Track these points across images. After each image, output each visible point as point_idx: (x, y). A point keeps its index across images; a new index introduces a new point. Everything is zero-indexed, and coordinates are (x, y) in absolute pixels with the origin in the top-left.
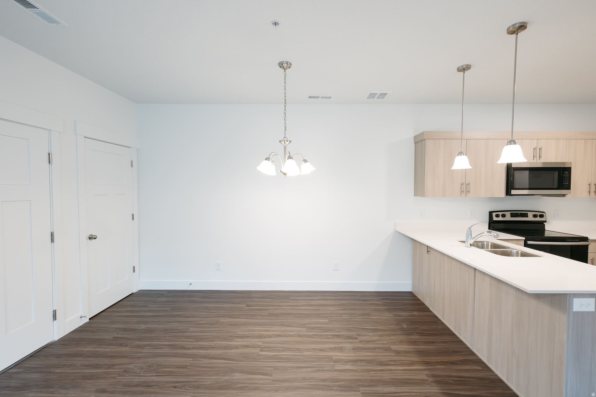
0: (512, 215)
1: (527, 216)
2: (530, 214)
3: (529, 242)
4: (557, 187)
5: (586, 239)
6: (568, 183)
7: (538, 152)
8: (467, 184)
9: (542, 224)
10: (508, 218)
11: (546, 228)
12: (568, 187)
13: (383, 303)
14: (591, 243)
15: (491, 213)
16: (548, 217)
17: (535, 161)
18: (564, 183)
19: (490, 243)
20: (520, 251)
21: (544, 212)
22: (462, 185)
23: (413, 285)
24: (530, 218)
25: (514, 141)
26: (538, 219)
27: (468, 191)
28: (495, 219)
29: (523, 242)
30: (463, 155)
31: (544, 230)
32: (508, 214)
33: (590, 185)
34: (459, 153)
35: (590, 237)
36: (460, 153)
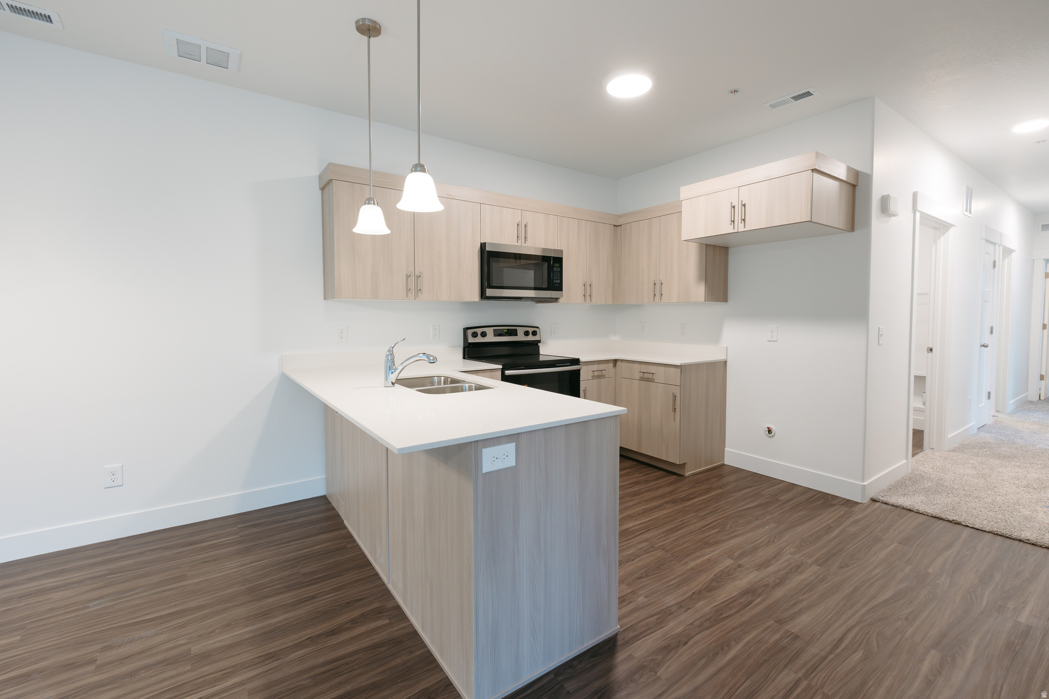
0: (498, 334)
1: (516, 335)
2: (521, 331)
3: (508, 372)
4: (546, 287)
5: (576, 361)
6: (559, 281)
7: (522, 230)
8: (417, 275)
9: (535, 345)
10: (491, 338)
11: (541, 352)
12: (559, 288)
13: (241, 536)
14: (583, 367)
15: (466, 330)
16: (543, 335)
17: (519, 244)
18: (554, 281)
19: (442, 378)
20: (474, 385)
21: (538, 328)
22: (408, 277)
23: (329, 482)
24: (521, 337)
25: (422, 166)
26: (530, 338)
27: (419, 289)
28: (471, 340)
29: (500, 373)
30: (374, 204)
31: (538, 354)
32: (490, 331)
33: (584, 285)
34: (366, 200)
35: (582, 359)
36: (369, 201)
